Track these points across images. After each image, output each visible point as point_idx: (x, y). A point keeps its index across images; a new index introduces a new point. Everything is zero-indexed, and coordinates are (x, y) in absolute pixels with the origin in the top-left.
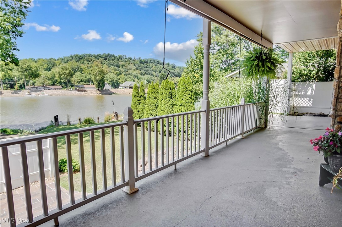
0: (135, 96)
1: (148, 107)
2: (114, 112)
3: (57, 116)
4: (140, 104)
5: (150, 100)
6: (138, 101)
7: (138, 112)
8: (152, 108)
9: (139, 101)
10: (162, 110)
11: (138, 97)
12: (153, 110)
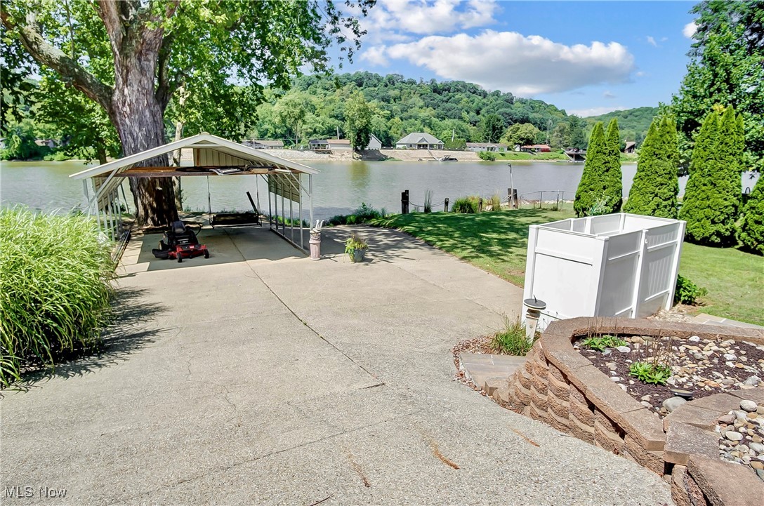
0: (597, 152)
1: (647, 178)
2: (509, 190)
3: (407, 191)
4: (607, 171)
5: (656, 161)
6: (605, 163)
7: (604, 188)
8: (659, 179)
9: (607, 164)
10: (705, 185)
11: (605, 154)
12: (662, 184)
